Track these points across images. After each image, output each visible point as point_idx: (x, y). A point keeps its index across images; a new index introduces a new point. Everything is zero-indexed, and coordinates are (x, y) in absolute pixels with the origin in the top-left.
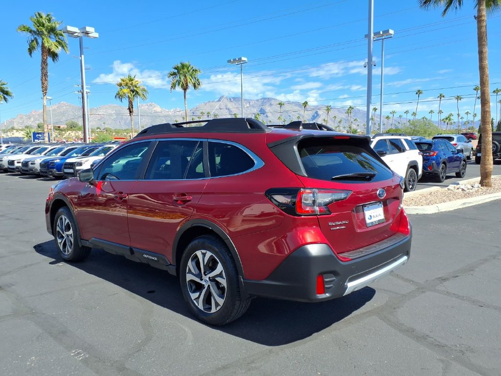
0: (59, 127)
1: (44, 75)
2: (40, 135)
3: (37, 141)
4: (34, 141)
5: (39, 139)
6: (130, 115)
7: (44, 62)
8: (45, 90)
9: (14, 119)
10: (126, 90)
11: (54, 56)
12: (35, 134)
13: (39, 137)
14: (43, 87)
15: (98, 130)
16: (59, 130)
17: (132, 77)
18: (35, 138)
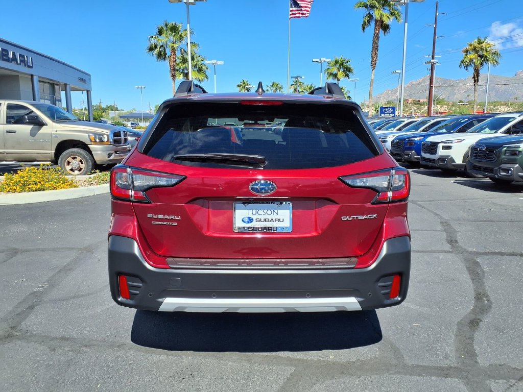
0: (419, 101)
1: (375, 48)
2: (387, 110)
3: (383, 115)
4: (380, 115)
5: (385, 114)
6: (475, 85)
7: (376, 37)
8: (374, 64)
9: (381, 94)
10: (472, 55)
11: (386, 28)
12: (382, 108)
13: (385, 111)
14: (372, 61)
15: (461, 103)
16: (418, 104)
17: (482, 40)
18: (382, 112)
